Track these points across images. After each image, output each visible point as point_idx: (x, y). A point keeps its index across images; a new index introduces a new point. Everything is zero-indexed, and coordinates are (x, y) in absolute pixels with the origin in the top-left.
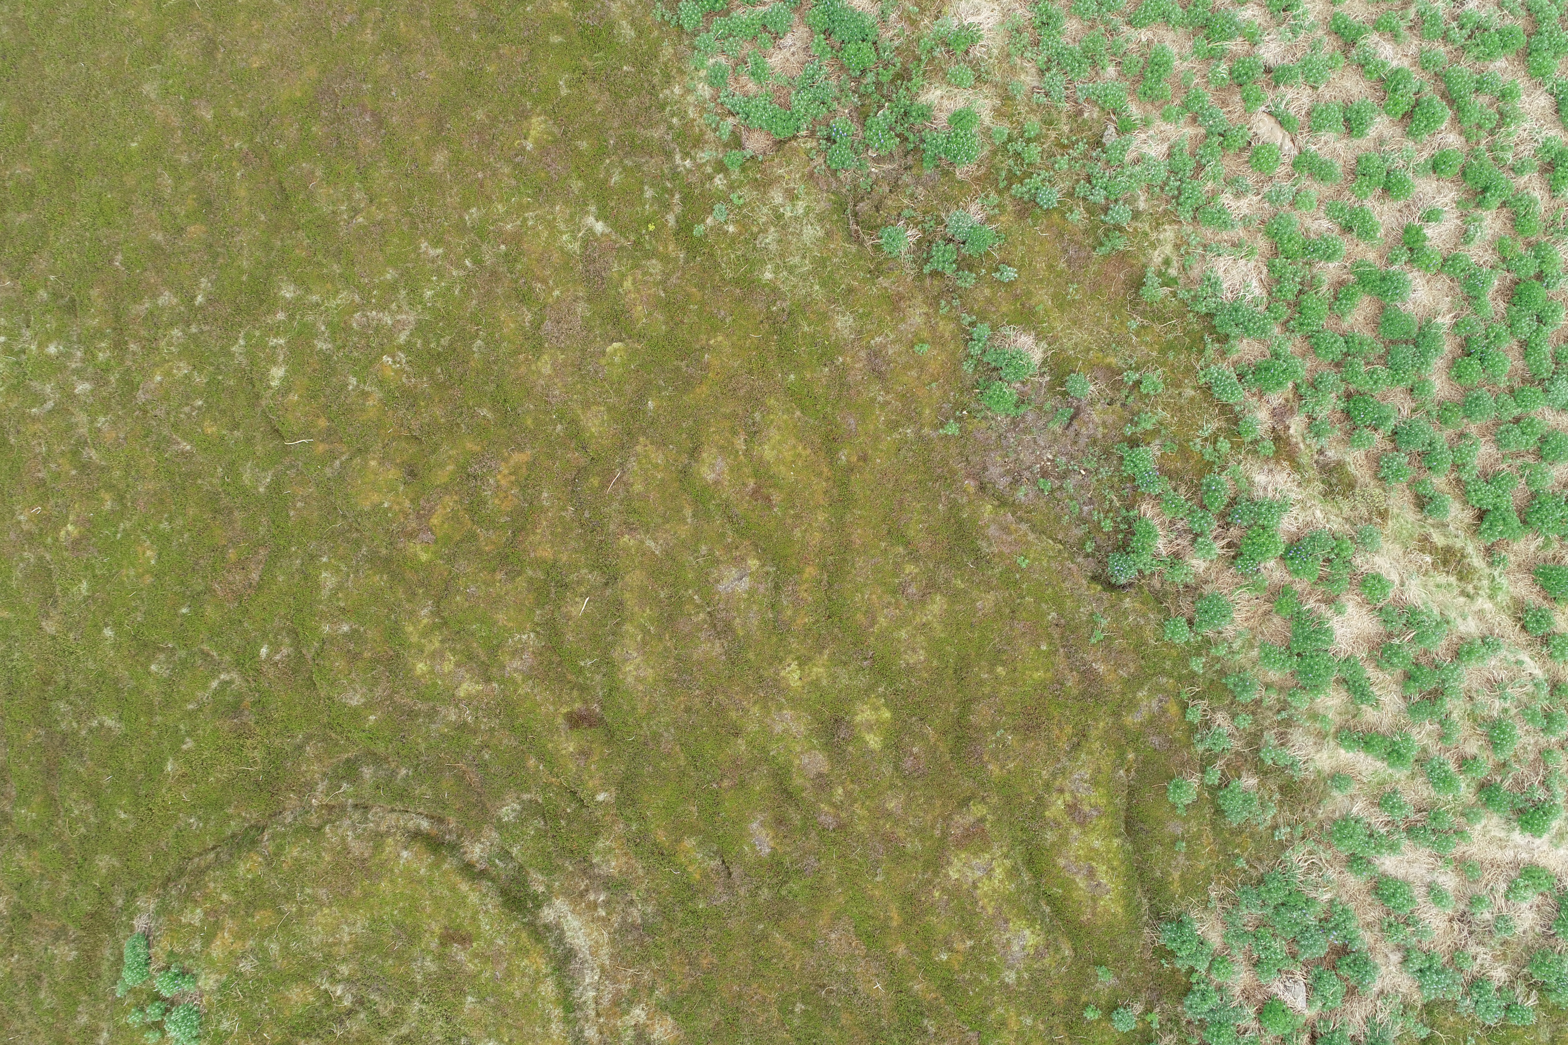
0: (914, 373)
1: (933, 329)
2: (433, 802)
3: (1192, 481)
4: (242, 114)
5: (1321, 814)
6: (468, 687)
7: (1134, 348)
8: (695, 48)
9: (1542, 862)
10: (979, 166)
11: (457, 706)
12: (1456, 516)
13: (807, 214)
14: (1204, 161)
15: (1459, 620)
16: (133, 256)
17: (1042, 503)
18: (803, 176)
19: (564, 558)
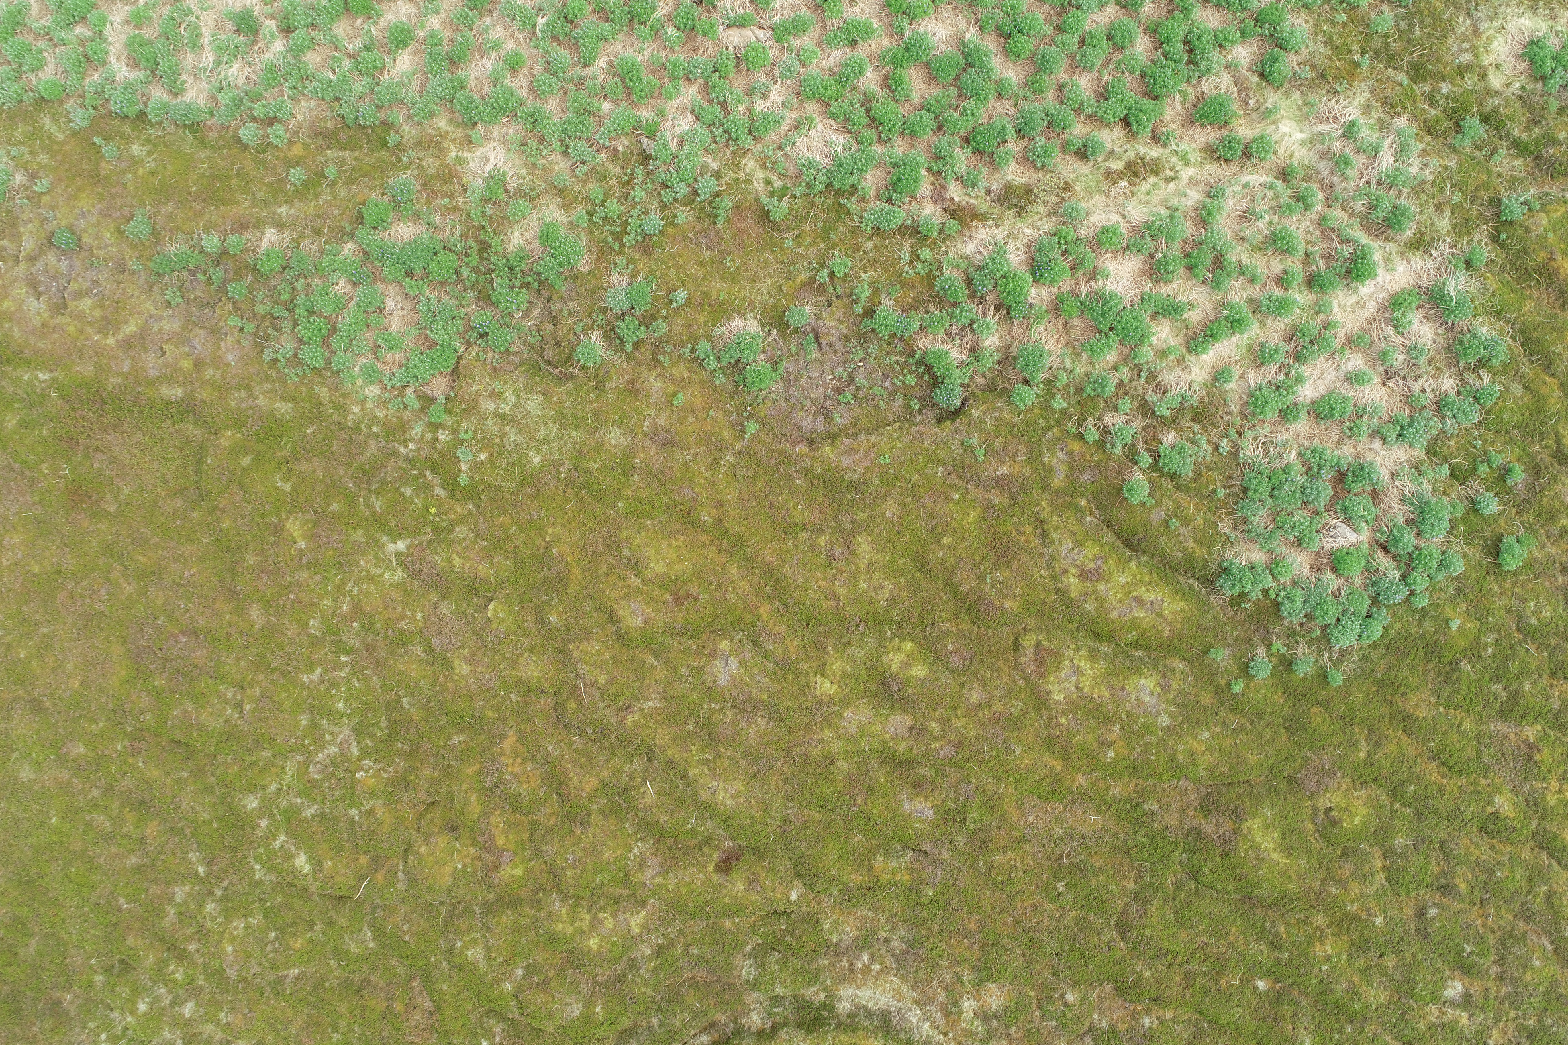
0: (691, 419)
1: (673, 380)
2: (694, 1018)
3: (930, 296)
4: (101, 725)
5: (1234, 408)
6: (636, 922)
7: (806, 256)
8: (338, 372)
9: (1396, 288)
10: (590, 251)
11: (642, 942)
12: (1112, 140)
13: (518, 396)
14: (721, 99)
15: (1183, 199)
16: (129, 890)
17: (856, 410)
18: (490, 375)
19: (605, 774)
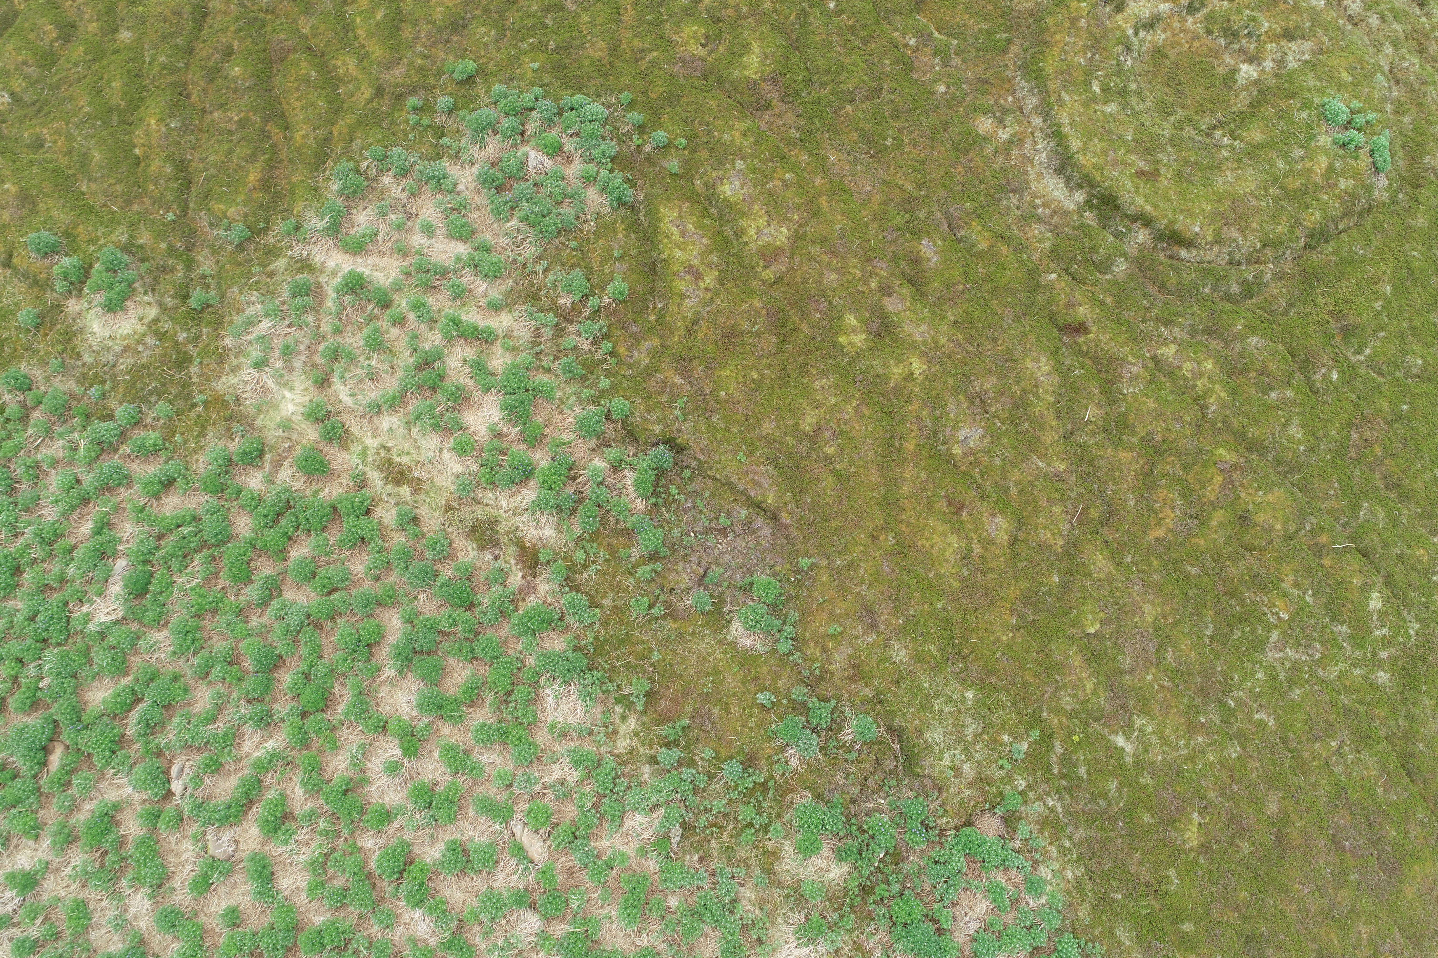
0: (838, 610)
1: (824, 650)
2: (1180, 270)
3: (605, 528)
5: (511, 282)
6: (1169, 351)
7: (654, 637)
8: (1060, 912)
10: (791, 803)
12: (387, 512)
13: (941, 752)
14: (594, 811)
17: (726, 508)
18: (947, 790)
19: (1109, 451)
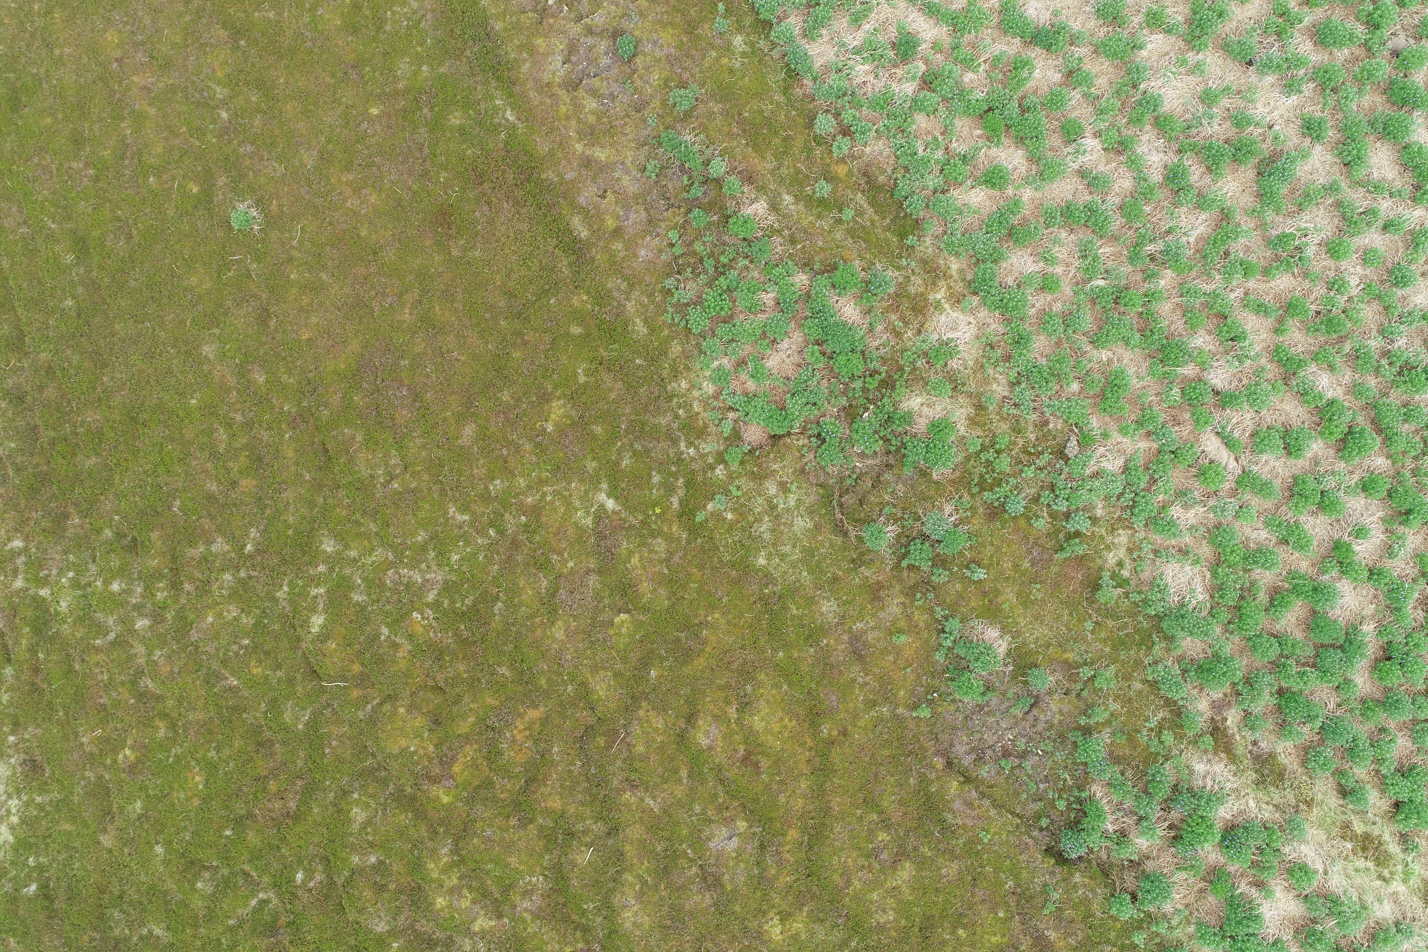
0: (891, 658)
1: (909, 617)
3: (1138, 767)
4: (291, 380)
6: (482, 923)
7: (1089, 644)
8: (701, 350)
10: (954, 470)
11: (472, 938)
12: (1375, 805)
13: (798, 507)
14: (1156, 476)
15: (1376, 905)
16: (190, 505)
17: (1002, 780)
18: (795, 471)
19: (572, 809)
